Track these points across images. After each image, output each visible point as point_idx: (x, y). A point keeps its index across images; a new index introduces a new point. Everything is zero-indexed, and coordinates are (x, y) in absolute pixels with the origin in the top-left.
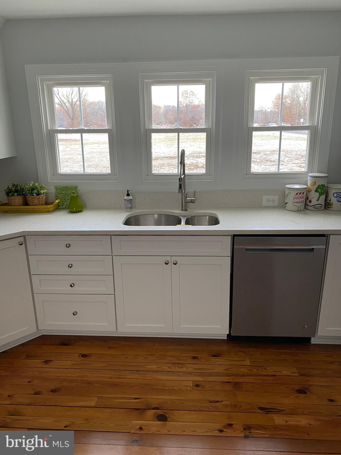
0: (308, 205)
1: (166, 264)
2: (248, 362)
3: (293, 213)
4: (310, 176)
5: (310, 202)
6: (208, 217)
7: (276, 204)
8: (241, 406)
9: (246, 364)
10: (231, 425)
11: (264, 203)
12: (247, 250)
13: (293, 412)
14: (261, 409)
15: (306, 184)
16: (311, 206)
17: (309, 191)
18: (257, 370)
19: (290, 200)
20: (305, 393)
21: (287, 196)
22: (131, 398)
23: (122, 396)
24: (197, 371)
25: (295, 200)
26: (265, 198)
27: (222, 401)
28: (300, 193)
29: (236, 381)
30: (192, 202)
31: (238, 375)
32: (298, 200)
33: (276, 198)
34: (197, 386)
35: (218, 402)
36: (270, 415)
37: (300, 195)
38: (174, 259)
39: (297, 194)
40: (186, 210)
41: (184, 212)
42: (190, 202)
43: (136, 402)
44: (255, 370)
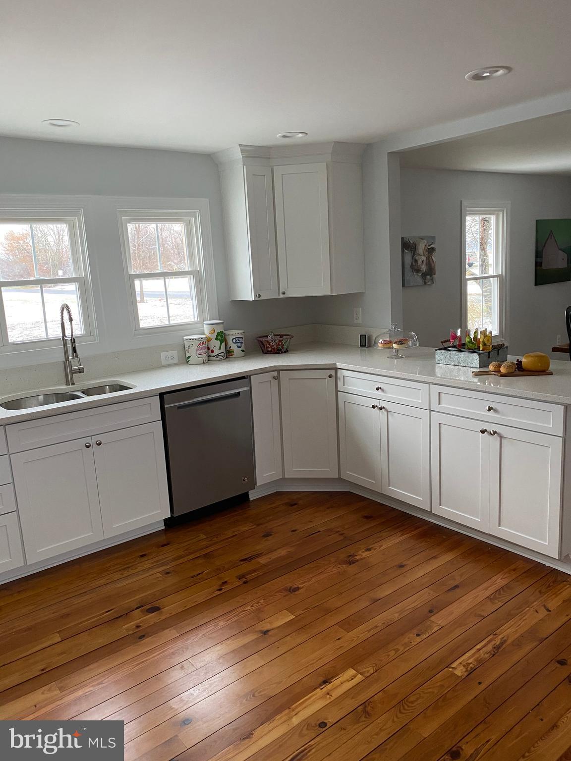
0: (211, 356)
1: (88, 447)
2: (203, 536)
3: (199, 366)
4: (206, 324)
5: (212, 351)
6: (108, 387)
7: (176, 361)
8: (224, 567)
9: (201, 538)
10: (225, 582)
11: (163, 362)
12: (179, 407)
13: (271, 551)
14: (241, 561)
15: (203, 334)
16: (214, 356)
17: (209, 340)
18: (217, 538)
19: (193, 352)
20: (271, 535)
21: (189, 348)
22: (103, 614)
23: (88, 618)
24: (157, 564)
25: (199, 351)
26: (163, 355)
27: (202, 572)
28: (203, 343)
29: (203, 553)
30: (81, 371)
31: (202, 549)
32: (201, 351)
33: (175, 353)
34: (168, 573)
35: (199, 574)
36: (253, 561)
37: (203, 346)
38: (95, 439)
39: (200, 344)
40: (73, 384)
41: (71, 386)
42: (77, 372)
43: (111, 614)
44: (215, 539)
